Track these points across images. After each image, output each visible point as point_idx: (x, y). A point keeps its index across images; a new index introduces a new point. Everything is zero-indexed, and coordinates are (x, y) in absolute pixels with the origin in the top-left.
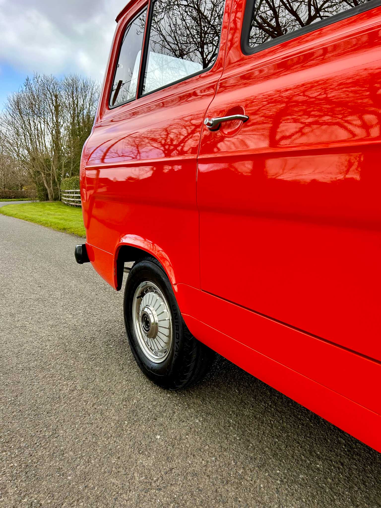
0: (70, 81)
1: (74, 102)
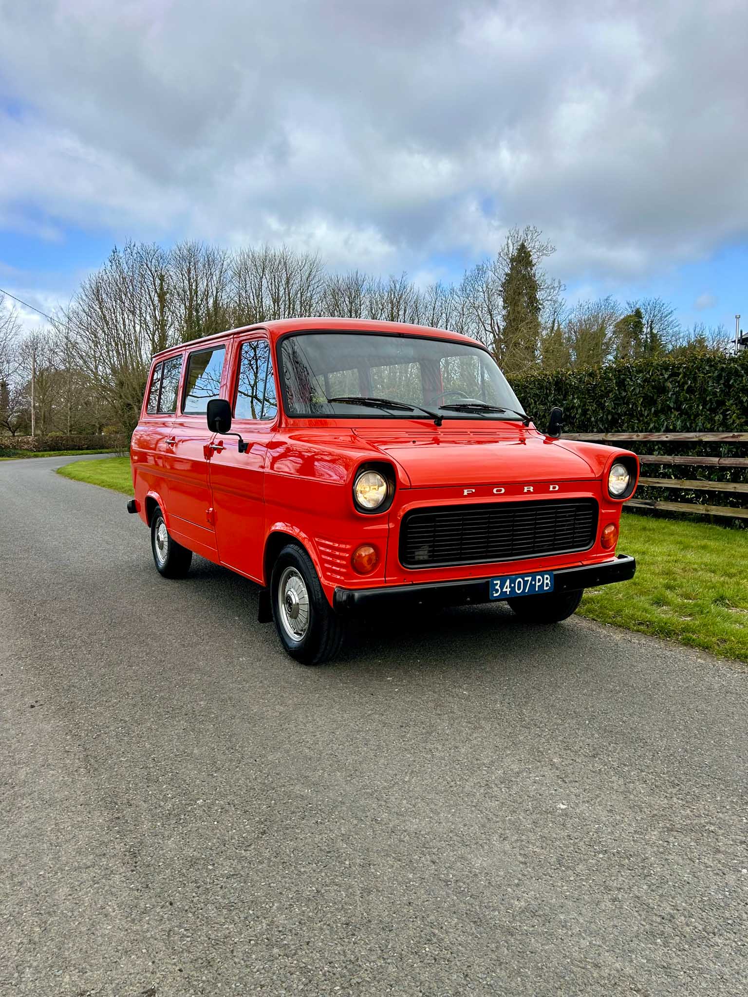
0: (186, 252)
1: (190, 286)
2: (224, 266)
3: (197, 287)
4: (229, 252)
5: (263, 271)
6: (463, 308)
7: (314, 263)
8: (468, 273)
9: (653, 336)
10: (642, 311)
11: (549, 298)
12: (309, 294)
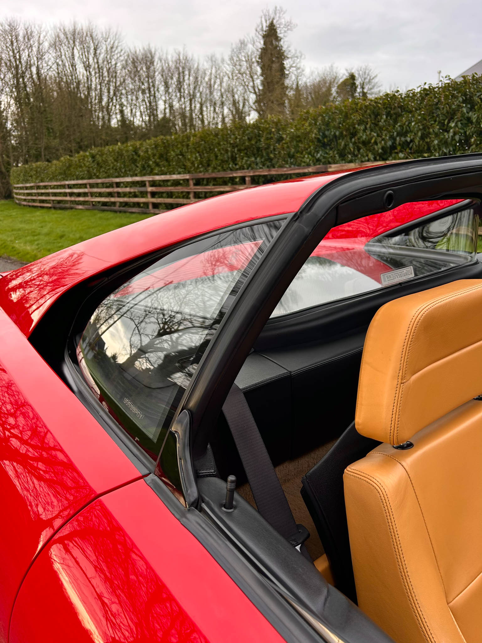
0: (7, 28)
1: (14, 57)
2: (42, 38)
3: (20, 57)
4: (44, 26)
5: (74, 42)
6: (232, 74)
7: (116, 35)
8: (234, 46)
9: (364, 94)
10: (357, 75)
11: (294, 65)
12: (113, 63)
